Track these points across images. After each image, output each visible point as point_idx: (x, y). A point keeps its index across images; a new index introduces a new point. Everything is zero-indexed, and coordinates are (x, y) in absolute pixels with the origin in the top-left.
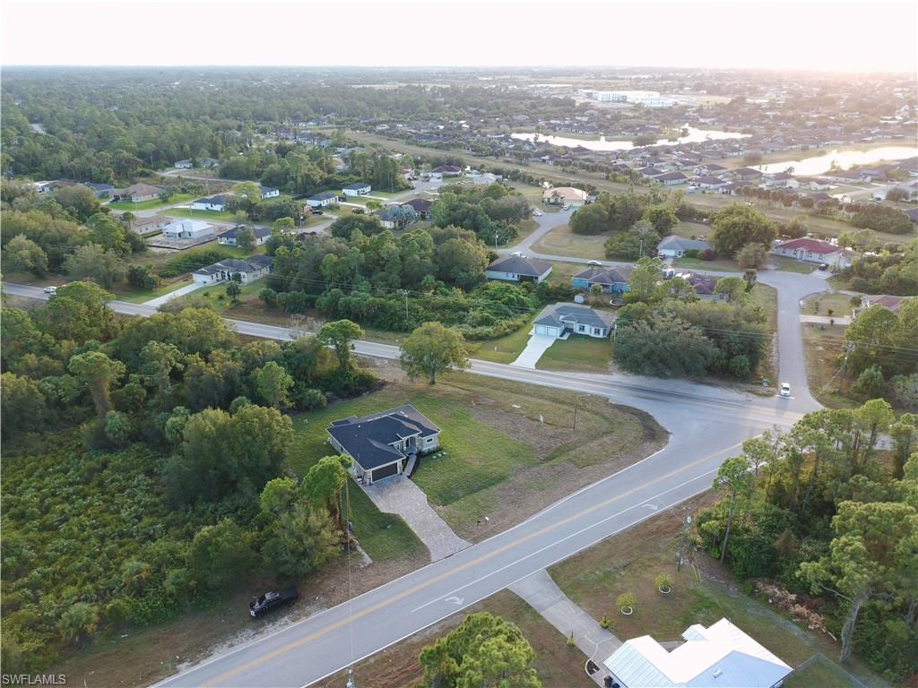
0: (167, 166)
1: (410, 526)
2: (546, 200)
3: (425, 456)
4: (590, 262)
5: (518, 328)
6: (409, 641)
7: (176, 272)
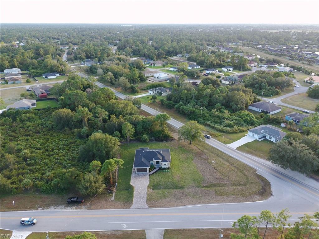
0: (174, 55)
1: (134, 192)
2: (306, 81)
3: (161, 169)
4: (304, 110)
5: (244, 131)
6: (98, 233)
7: (146, 89)
